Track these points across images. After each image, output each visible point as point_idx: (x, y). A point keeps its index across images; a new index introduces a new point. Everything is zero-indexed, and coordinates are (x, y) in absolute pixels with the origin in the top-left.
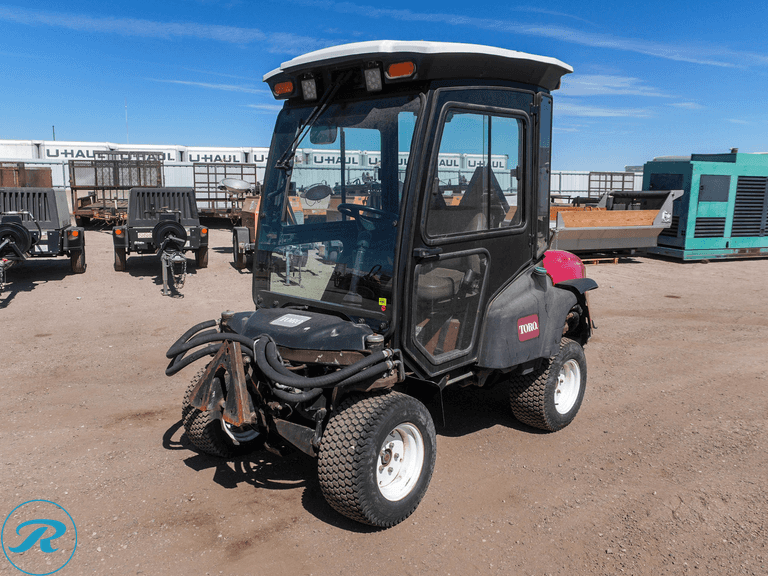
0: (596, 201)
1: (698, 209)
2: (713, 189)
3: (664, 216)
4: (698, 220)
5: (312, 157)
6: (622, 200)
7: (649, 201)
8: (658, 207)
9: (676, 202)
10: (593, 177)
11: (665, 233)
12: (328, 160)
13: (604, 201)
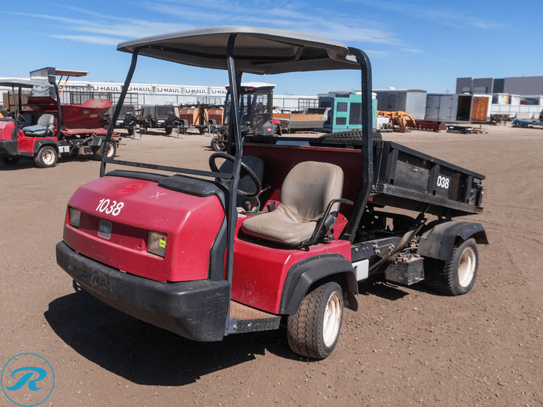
0: (302, 112)
1: (337, 114)
2: (342, 107)
3: (325, 117)
4: (337, 118)
6: (311, 111)
7: (319, 111)
8: (323, 113)
9: (329, 112)
10: (300, 101)
11: (326, 123)
13: (305, 112)
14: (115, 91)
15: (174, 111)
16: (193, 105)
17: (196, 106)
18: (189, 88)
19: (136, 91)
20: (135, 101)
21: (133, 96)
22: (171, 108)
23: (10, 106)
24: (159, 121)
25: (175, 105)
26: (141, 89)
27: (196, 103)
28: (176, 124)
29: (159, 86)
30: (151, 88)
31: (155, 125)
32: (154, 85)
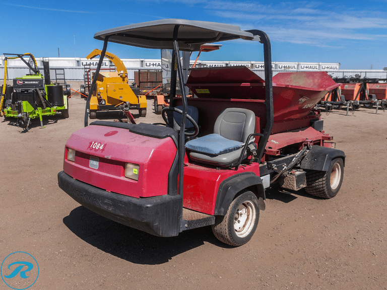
23: (140, 82)
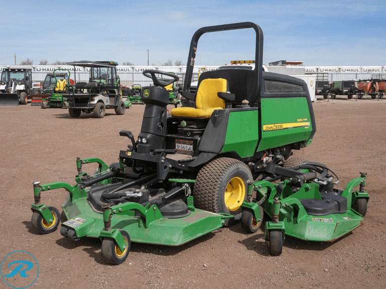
5: (341, 69)
12: (348, 70)
14: (312, 72)
15: (354, 84)
16: (368, 80)
17: (370, 81)
18: (366, 68)
19: (327, 72)
20: (327, 78)
21: (325, 75)
22: (353, 82)
24: (344, 91)
25: (355, 80)
26: (330, 70)
27: (370, 79)
28: (356, 92)
29: (344, 67)
30: (337, 69)
31: (341, 93)
32: (340, 67)
